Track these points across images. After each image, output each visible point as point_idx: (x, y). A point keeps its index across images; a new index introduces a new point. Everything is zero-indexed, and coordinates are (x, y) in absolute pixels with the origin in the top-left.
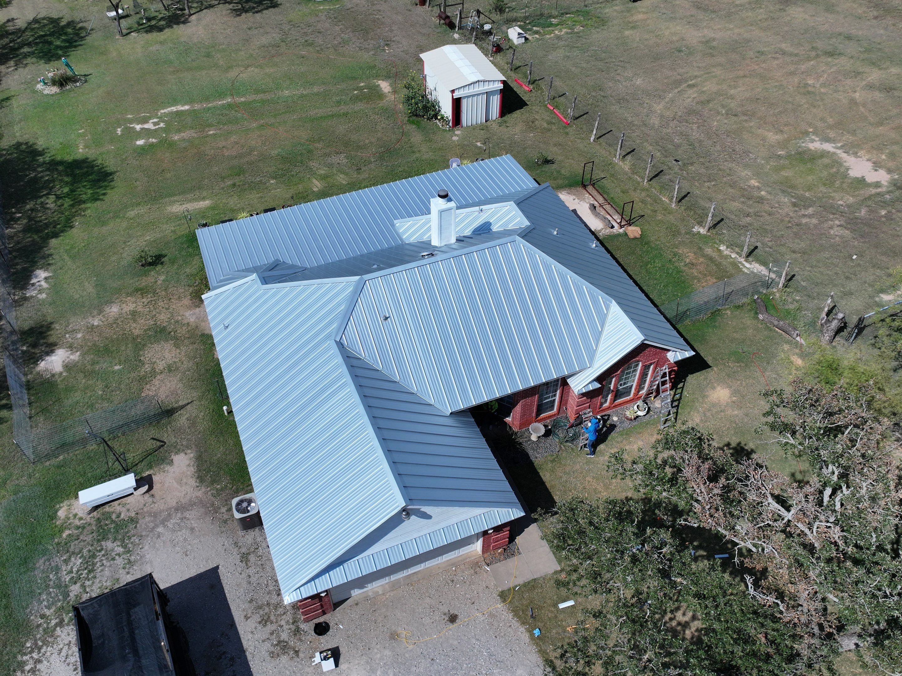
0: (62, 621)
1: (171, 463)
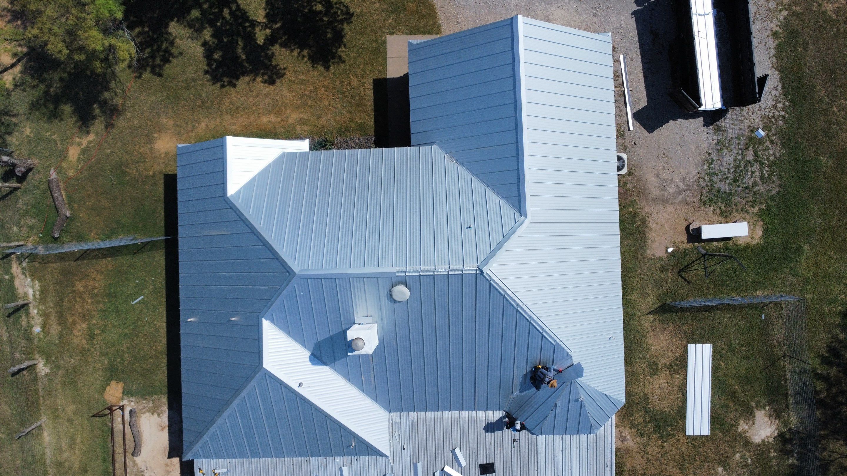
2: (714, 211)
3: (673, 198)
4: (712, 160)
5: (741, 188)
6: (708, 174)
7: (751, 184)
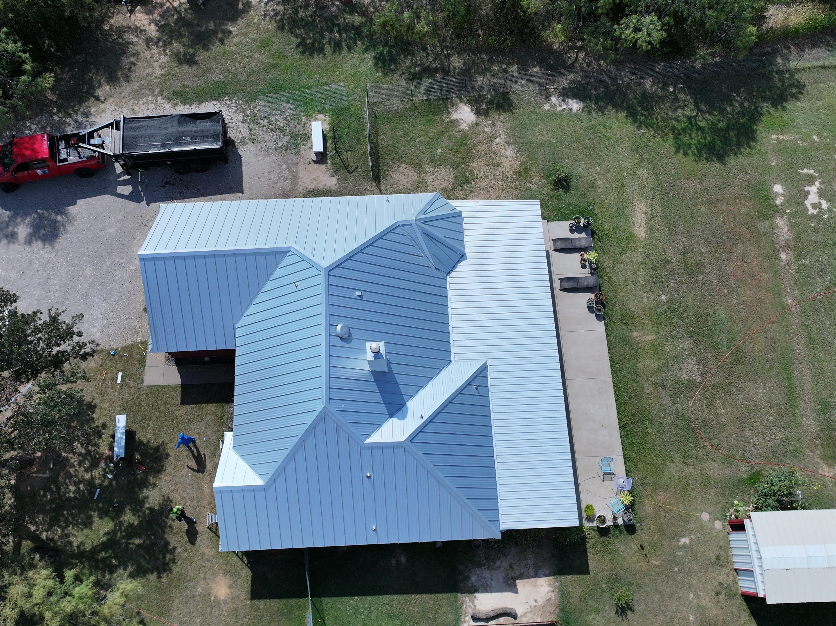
0: (248, 116)
1: (333, 176)
2: (304, 145)
3: (292, 172)
4: (266, 146)
5: (288, 128)
6: (276, 149)
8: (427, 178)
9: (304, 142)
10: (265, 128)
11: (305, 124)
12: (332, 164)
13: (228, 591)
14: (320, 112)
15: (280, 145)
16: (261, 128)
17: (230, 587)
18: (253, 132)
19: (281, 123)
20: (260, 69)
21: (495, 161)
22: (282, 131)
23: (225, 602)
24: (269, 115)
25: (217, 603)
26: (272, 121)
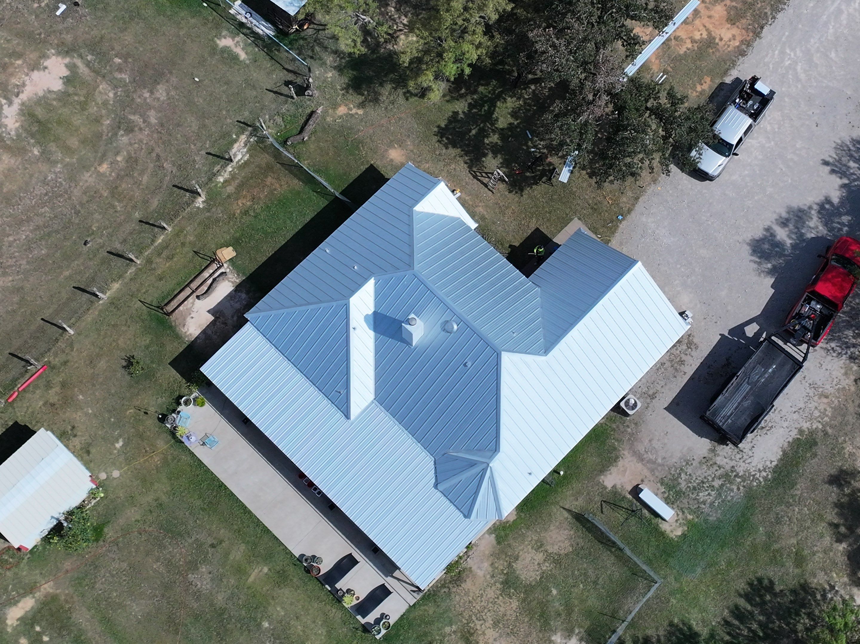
0: (735, 476)
1: (614, 486)
2: (664, 493)
3: (648, 462)
4: (692, 464)
5: (694, 496)
6: (681, 469)
7: (702, 500)
8: (540, 557)
9: (666, 495)
10: (710, 479)
11: (683, 513)
12: (624, 497)
13: (391, 157)
14: (684, 535)
15: (683, 475)
16: (713, 476)
17: (392, 160)
18: (716, 468)
19: (702, 496)
20: (776, 531)
21: (501, 625)
22: (694, 488)
23: (386, 151)
24: (720, 495)
25: (390, 145)
26: (712, 490)
